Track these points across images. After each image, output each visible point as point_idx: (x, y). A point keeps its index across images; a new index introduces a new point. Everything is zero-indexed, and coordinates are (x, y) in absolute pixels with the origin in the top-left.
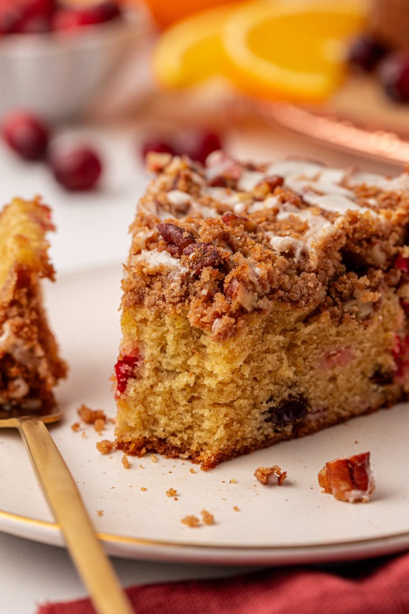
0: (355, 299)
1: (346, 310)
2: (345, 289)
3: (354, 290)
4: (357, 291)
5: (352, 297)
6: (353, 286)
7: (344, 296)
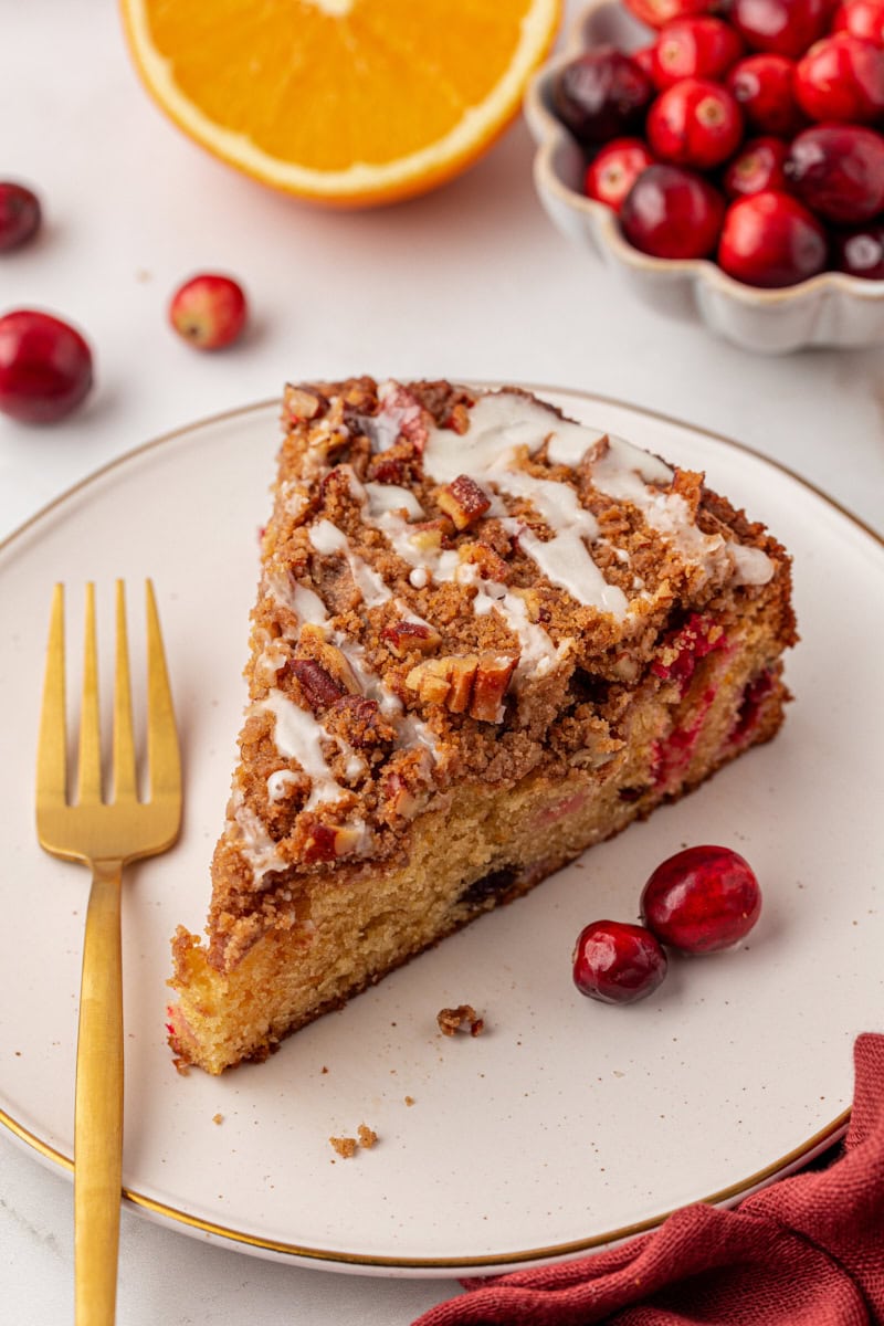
0: (587, 747)
1: (572, 765)
2: (572, 737)
3: (586, 737)
4: (591, 736)
5: (583, 745)
6: (584, 731)
7: (570, 746)
